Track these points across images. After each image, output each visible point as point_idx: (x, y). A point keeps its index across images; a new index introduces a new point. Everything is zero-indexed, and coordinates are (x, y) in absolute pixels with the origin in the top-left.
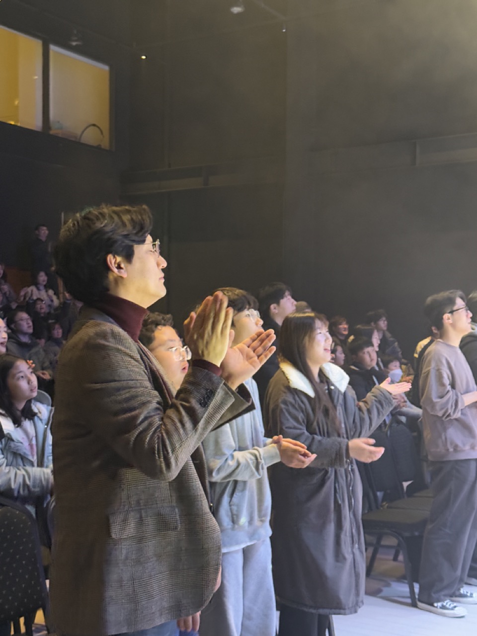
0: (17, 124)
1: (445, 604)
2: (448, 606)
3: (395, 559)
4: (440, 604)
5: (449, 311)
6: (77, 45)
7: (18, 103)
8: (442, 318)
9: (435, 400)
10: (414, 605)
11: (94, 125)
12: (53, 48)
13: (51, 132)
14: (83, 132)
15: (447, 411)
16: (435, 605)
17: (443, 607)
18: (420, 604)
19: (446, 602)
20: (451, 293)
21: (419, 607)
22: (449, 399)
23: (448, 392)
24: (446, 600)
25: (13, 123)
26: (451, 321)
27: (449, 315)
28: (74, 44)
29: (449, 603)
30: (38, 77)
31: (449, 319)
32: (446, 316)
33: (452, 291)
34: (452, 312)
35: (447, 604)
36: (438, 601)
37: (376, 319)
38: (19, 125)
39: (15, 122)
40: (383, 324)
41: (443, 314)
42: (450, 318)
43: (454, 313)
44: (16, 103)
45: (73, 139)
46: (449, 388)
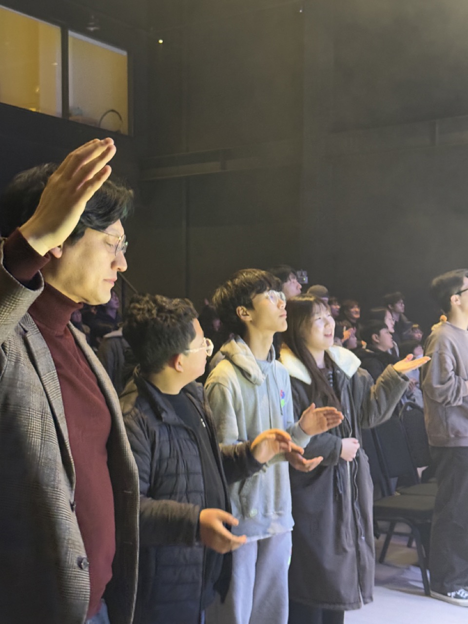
0: (38, 111)
1: (458, 593)
2: (462, 595)
3: (409, 546)
4: (453, 594)
5: (456, 292)
6: (95, 31)
7: (39, 91)
8: (450, 300)
9: (436, 386)
10: (427, 594)
11: (113, 111)
12: (71, 33)
13: (71, 119)
14: (102, 118)
15: (446, 398)
16: (449, 594)
17: (457, 597)
18: (432, 593)
19: (460, 591)
20: (458, 272)
21: (432, 595)
22: (450, 386)
23: (450, 378)
24: (459, 589)
25: (34, 110)
26: (459, 303)
27: (457, 296)
28: (92, 29)
29: (463, 593)
30: (57, 64)
31: (457, 300)
32: (454, 298)
33: (458, 271)
34: (459, 293)
35: (461, 593)
36: (451, 591)
37: (393, 302)
38: (40, 111)
39: (37, 109)
40: (400, 307)
41: (451, 295)
42: (459, 300)
43: (463, 294)
44: (37, 91)
45: (93, 125)
46: (452, 374)
